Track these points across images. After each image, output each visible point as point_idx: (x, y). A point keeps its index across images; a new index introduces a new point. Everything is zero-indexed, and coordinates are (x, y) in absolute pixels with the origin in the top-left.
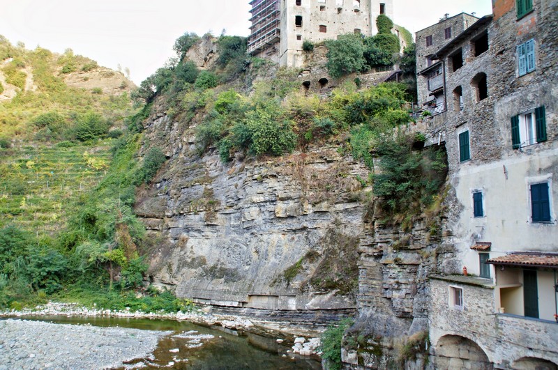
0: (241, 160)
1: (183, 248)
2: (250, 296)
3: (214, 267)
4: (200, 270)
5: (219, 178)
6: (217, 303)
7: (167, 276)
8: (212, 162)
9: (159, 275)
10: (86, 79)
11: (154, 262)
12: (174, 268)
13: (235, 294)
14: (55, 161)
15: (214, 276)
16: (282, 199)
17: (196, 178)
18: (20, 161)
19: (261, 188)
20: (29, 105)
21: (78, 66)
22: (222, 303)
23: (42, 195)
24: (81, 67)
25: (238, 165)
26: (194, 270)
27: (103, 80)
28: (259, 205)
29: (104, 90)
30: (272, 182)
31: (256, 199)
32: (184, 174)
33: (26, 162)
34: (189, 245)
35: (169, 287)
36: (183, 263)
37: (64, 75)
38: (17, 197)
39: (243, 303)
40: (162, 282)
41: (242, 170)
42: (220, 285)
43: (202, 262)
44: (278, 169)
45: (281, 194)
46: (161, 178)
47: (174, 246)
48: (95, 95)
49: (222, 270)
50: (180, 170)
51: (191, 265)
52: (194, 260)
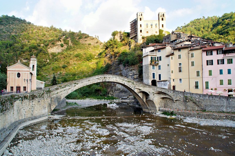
0: (127, 66)
1: (115, 86)
2: (129, 96)
3: (122, 90)
4: (119, 91)
5: (123, 70)
6: (123, 98)
7: (112, 93)
8: (121, 67)
9: (110, 93)
10: (86, 41)
11: (109, 90)
12: (113, 91)
13: (126, 95)
14: (82, 67)
15: (122, 92)
16: (136, 75)
17: (118, 70)
18: (73, 67)
19: (131, 72)
20: (71, 50)
21: (83, 37)
22: (124, 98)
23: (80, 76)
24: (84, 37)
25: (127, 67)
26: (118, 91)
27: (91, 41)
28: (131, 76)
29: (92, 44)
30: (133, 71)
31: (130, 75)
32: (115, 69)
33: (75, 67)
34: (117, 86)
35: (112, 96)
36: (115, 90)
37: (79, 40)
38: (74, 76)
39: (128, 97)
40: (111, 94)
41: (128, 68)
42: (123, 94)
43: (120, 89)
44: (135, 68)
45: (135, 73)
46: (110, 70)
47: (113, 86)
48: (89, 46)
49: (124, 91)
50: (114, 68)
51: (117, 90)
52: (118, 89)
